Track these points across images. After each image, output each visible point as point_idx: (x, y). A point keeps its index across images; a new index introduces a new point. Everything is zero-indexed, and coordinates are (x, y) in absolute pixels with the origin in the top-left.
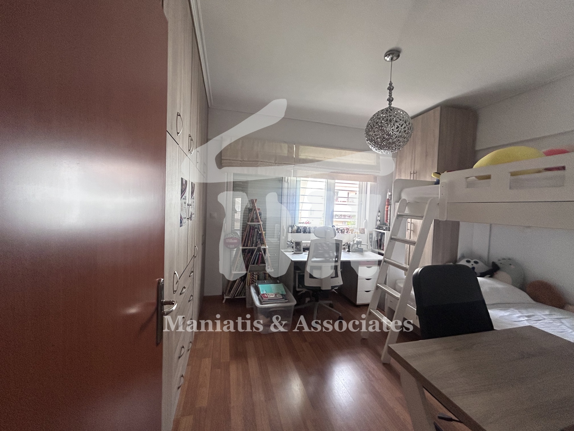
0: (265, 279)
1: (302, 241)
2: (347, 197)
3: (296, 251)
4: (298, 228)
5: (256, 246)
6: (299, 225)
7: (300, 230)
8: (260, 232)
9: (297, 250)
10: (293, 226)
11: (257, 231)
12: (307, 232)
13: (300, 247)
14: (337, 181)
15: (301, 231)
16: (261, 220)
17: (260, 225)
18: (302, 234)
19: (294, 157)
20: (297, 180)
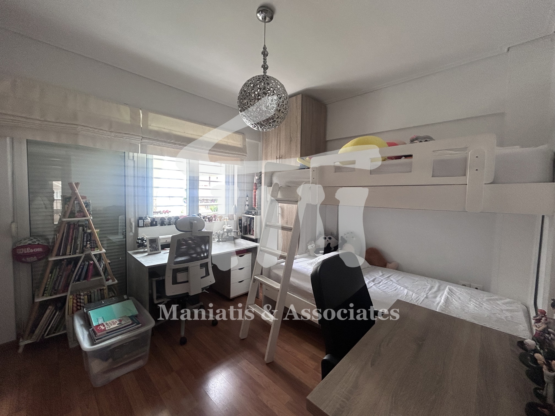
0: (103, 298)
1: (160, 237)
2: (209, 180)
3: (151, 251)
4: (153, 220)
5: (82, 253)
6: (155, 216)
7: (156, 222)
8: (89, 231)
9: (152, 249)
10: (146, 217)
11: (83, 230)
12: (165, 224)
13: (156, 245)
14: (200, 162)
15: (158, 223)
16: (90, 214)
17: (88, 220)
18: (158, 227)
19: (141, 127)
20: (147, 158)
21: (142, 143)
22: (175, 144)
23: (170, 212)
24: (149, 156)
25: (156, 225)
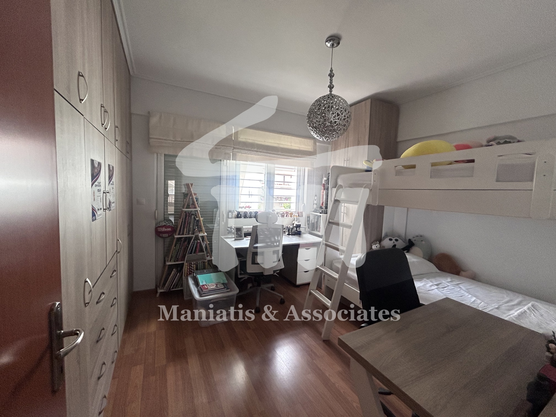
1: (243, 227)
2: (283, 181)
3: (237, 237)
4: (239, 213)
5: (193, 234)
6: (240, 210)
7: (241, 215)
8: (197, 219)
9: (237, 236)
10: (234, 211)
11: (194, 218)
12: (247, 217)
13: (241, 233)
14: (276, 166)
15: (242, 216)
16: (198, 206)
17: (197, 211)
18: (242, 219)
19: (233, 140)
20: (236, 164)
21: (233, 152)
22: (257, 151)
23: (251, 207)
24: (238, 162)
25: (241, 217)
